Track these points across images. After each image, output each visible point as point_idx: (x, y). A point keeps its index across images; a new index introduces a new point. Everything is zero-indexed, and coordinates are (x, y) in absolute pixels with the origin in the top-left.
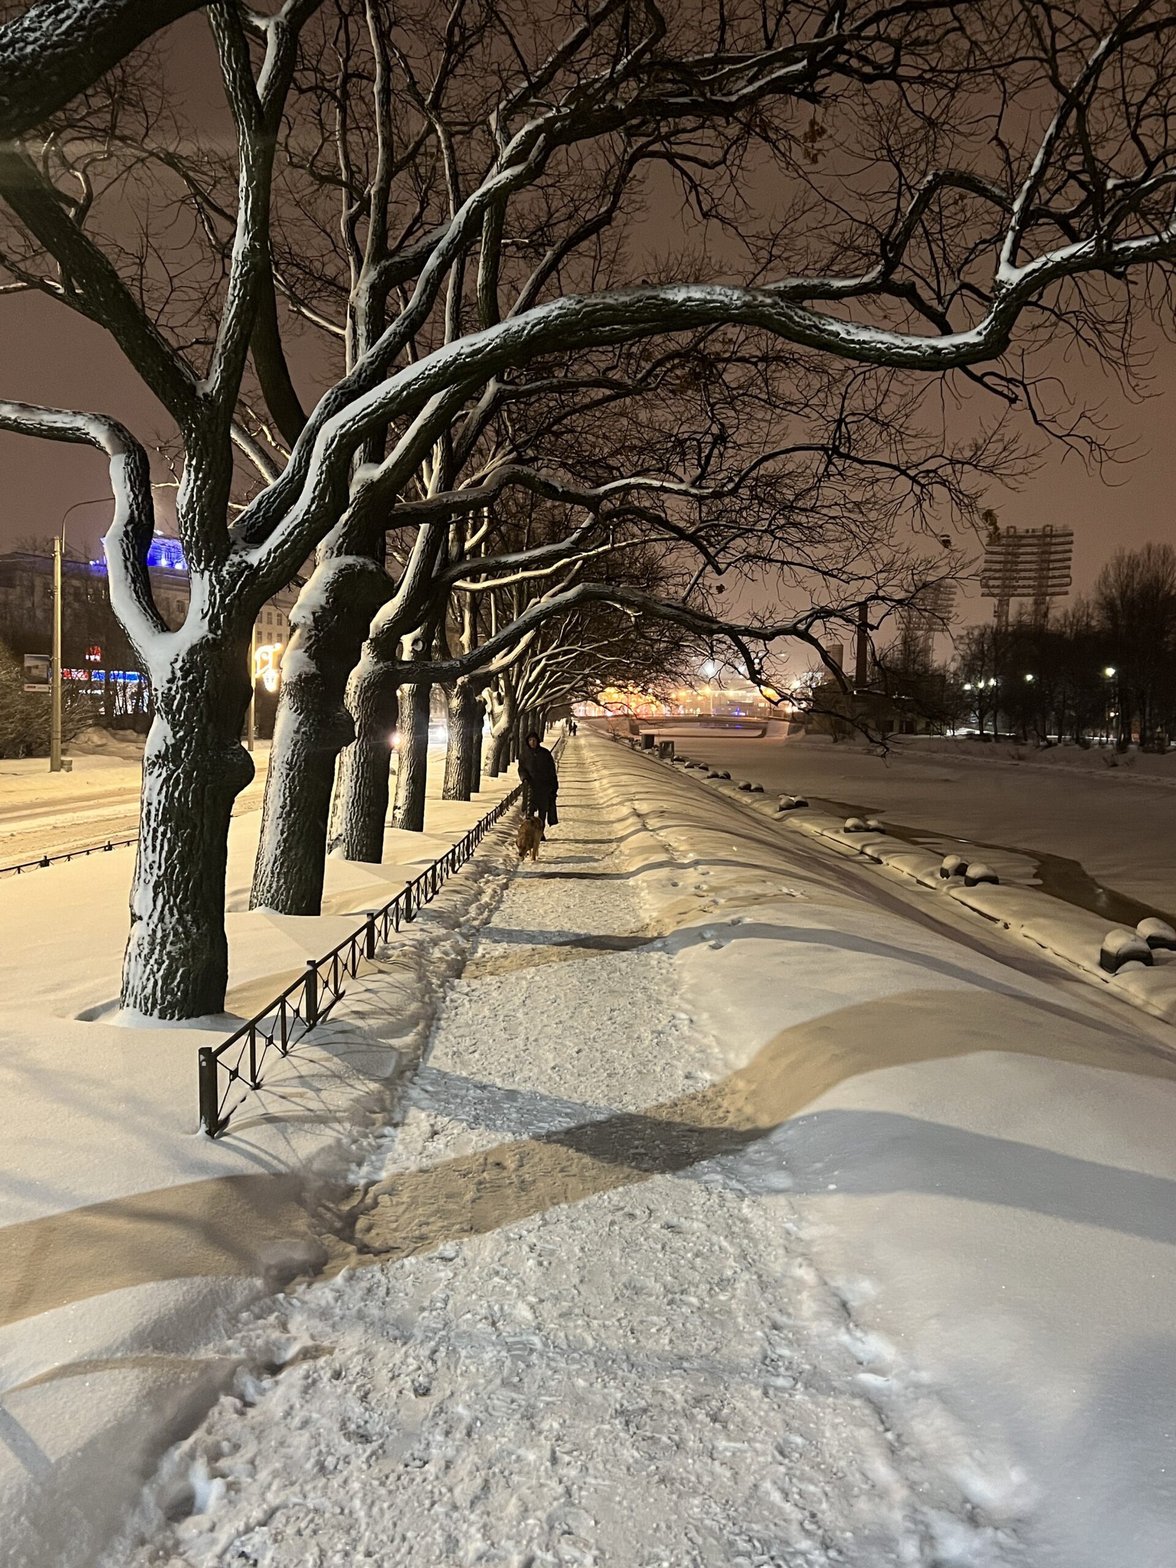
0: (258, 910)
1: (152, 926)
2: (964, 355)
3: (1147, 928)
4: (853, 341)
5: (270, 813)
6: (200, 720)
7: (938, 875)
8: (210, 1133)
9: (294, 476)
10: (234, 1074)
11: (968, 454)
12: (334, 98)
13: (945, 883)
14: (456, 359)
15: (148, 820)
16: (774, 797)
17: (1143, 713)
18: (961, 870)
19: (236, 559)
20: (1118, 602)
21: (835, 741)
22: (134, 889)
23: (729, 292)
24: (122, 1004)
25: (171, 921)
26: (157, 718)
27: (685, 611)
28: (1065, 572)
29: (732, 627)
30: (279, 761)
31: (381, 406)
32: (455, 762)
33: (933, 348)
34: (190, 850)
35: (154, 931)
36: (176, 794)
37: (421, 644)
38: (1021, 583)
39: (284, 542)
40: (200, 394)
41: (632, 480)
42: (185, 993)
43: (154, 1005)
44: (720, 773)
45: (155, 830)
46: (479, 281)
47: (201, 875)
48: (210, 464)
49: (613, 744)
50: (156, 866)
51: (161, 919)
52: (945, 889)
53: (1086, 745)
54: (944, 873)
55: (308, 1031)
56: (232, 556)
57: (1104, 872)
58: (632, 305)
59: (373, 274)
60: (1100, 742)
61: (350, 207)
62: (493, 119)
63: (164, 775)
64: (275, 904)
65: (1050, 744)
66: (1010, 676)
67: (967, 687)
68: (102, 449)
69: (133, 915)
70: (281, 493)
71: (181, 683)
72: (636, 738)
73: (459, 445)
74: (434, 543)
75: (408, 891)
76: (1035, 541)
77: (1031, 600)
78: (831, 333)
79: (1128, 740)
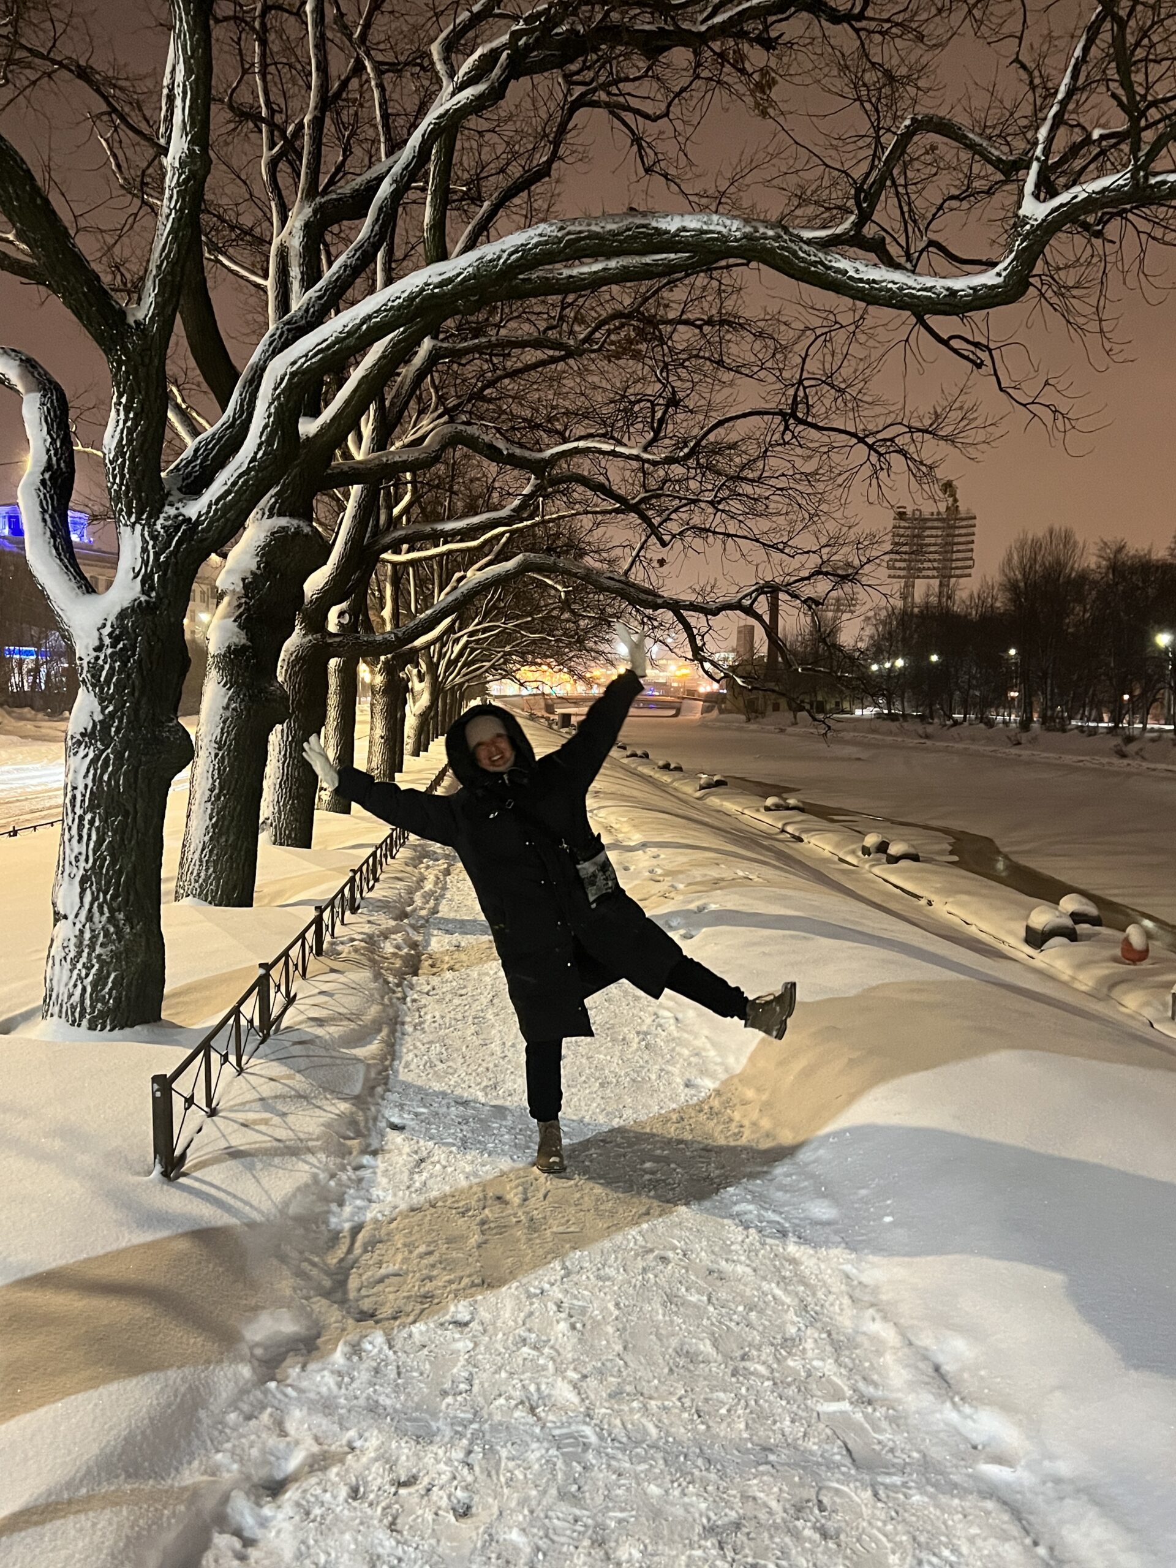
0: (186, 901)
1: (79, 926)
2: (981, 298)
3: (1070, 904)
4: (861, 280)
5: (197, 796)
6: (132, 693)
7: (860, 853)
8: (165, 1174)
9: (235, 420)
10: (190, 1101)
11: (927, 422)
12: (253, 29)
13: (866, 861)
14: (422, 290)
15: (73, 806)
16: (694, 775)
17: (1044, 693)
18: (882, 847)
19: (172, 511)
20: (1022, 584)
21: (749, 720)
22: (57, 885)
23: (728, 222)
24: (45, 1012)
25: (101, 920)
26: (82, 691)
27: (627, 583)
28: (969, 554)
29: (677, 602)
30: (206, 740)
31: (338, 340)
32: (378, 740)
33: (948, 289)
34: (122, 840)
35: (81, 932)
36: (106, 778)
37: (347, 616)
38: (926, 565)
39: (227, 493)
40: (131, 321)
41: (581, 444)
42: (118, 1000)
43: (82, 1016)
44: (639, 753)
45: (81, 818)
46: (427, 220)
47: (134, 867)
48: (142, 403)
49: (531, 723)
50: (82, 858)
51: (90, 918)
52: (867, 866)
53: (990, 724)
54: (866, 851)
55: (262, 1042)
56: (167, 508)
57: (1015, 849)
58: (620, 234)
59: (308, 211)
60: (1004, 722)
61: (271, 149)
62: (435, 49)
63: (91, 755)
64: (203, 895)
65: (956, 723)
66: (917, 655)
67: (875, 667)
68: (11, 387)
69: (56, 913)
70: (220, 439)
71: (109, 651)
72: (552, 717)
73: (392, 403)
74: (367, 509)
75: (352, 880)
76: (940, 524)
77: (937, 582)
78: (838, 271)
79: (1030, 719)
